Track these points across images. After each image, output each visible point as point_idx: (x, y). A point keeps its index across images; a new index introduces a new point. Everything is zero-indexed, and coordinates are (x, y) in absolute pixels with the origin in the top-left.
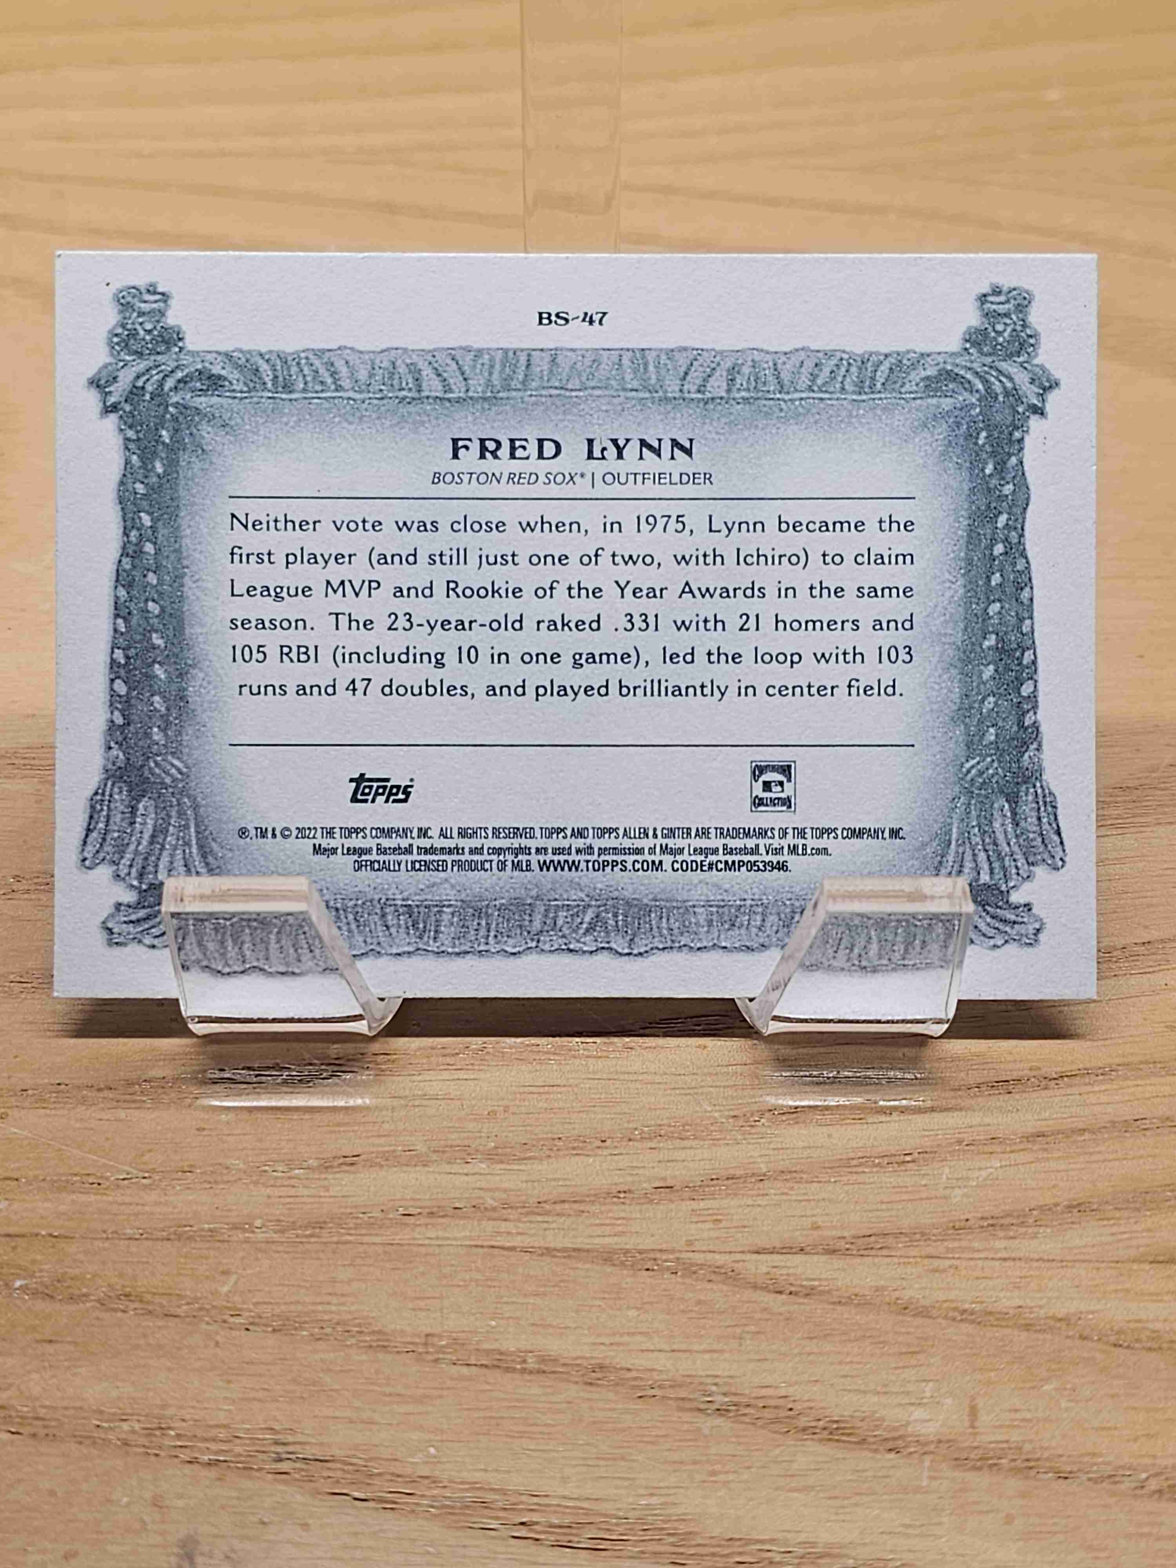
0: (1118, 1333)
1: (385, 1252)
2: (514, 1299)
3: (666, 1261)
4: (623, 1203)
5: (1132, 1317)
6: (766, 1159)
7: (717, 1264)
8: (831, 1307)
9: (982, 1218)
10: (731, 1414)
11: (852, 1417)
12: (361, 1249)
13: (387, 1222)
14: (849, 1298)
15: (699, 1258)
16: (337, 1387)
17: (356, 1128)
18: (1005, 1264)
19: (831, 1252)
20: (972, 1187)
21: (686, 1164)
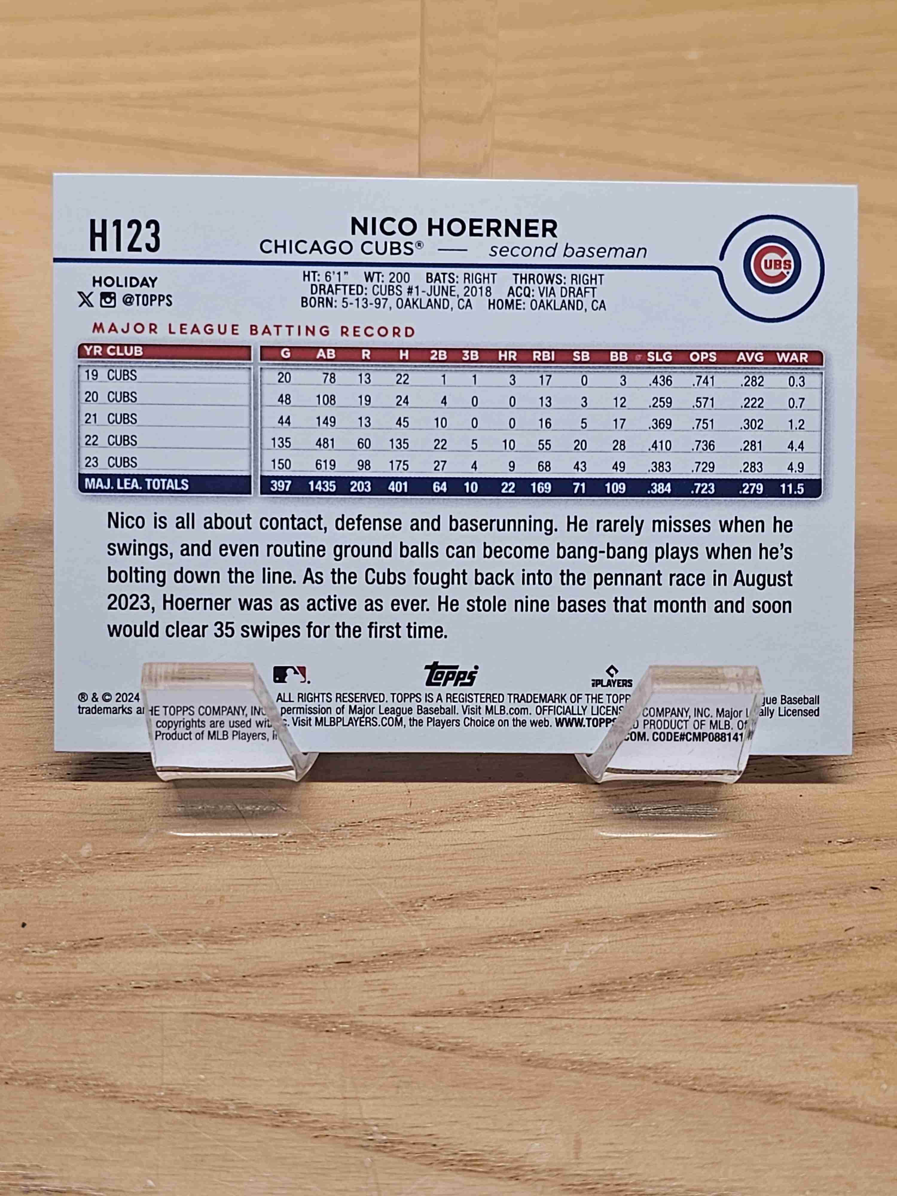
0: (695, 1079)
1: (119, 1019)
2: (220, 1057)
3: (342, 1023)
4: (311, 976)
5: (705, 1066)
6: (426, 938)
7: (383, 1025)
8: (471, 1060)
9: (593, 985)
10: (387, 1150)
11: (483, 1151)
12: (100, 1016)
13: (123, 993)
14: (485, 1052)
15: (368, 1021)
16: (76, 1131)
17: (101, 915)
18: (608, 1022)
19: (473, 1014)
20: (585, 959)
21: (362, 942)
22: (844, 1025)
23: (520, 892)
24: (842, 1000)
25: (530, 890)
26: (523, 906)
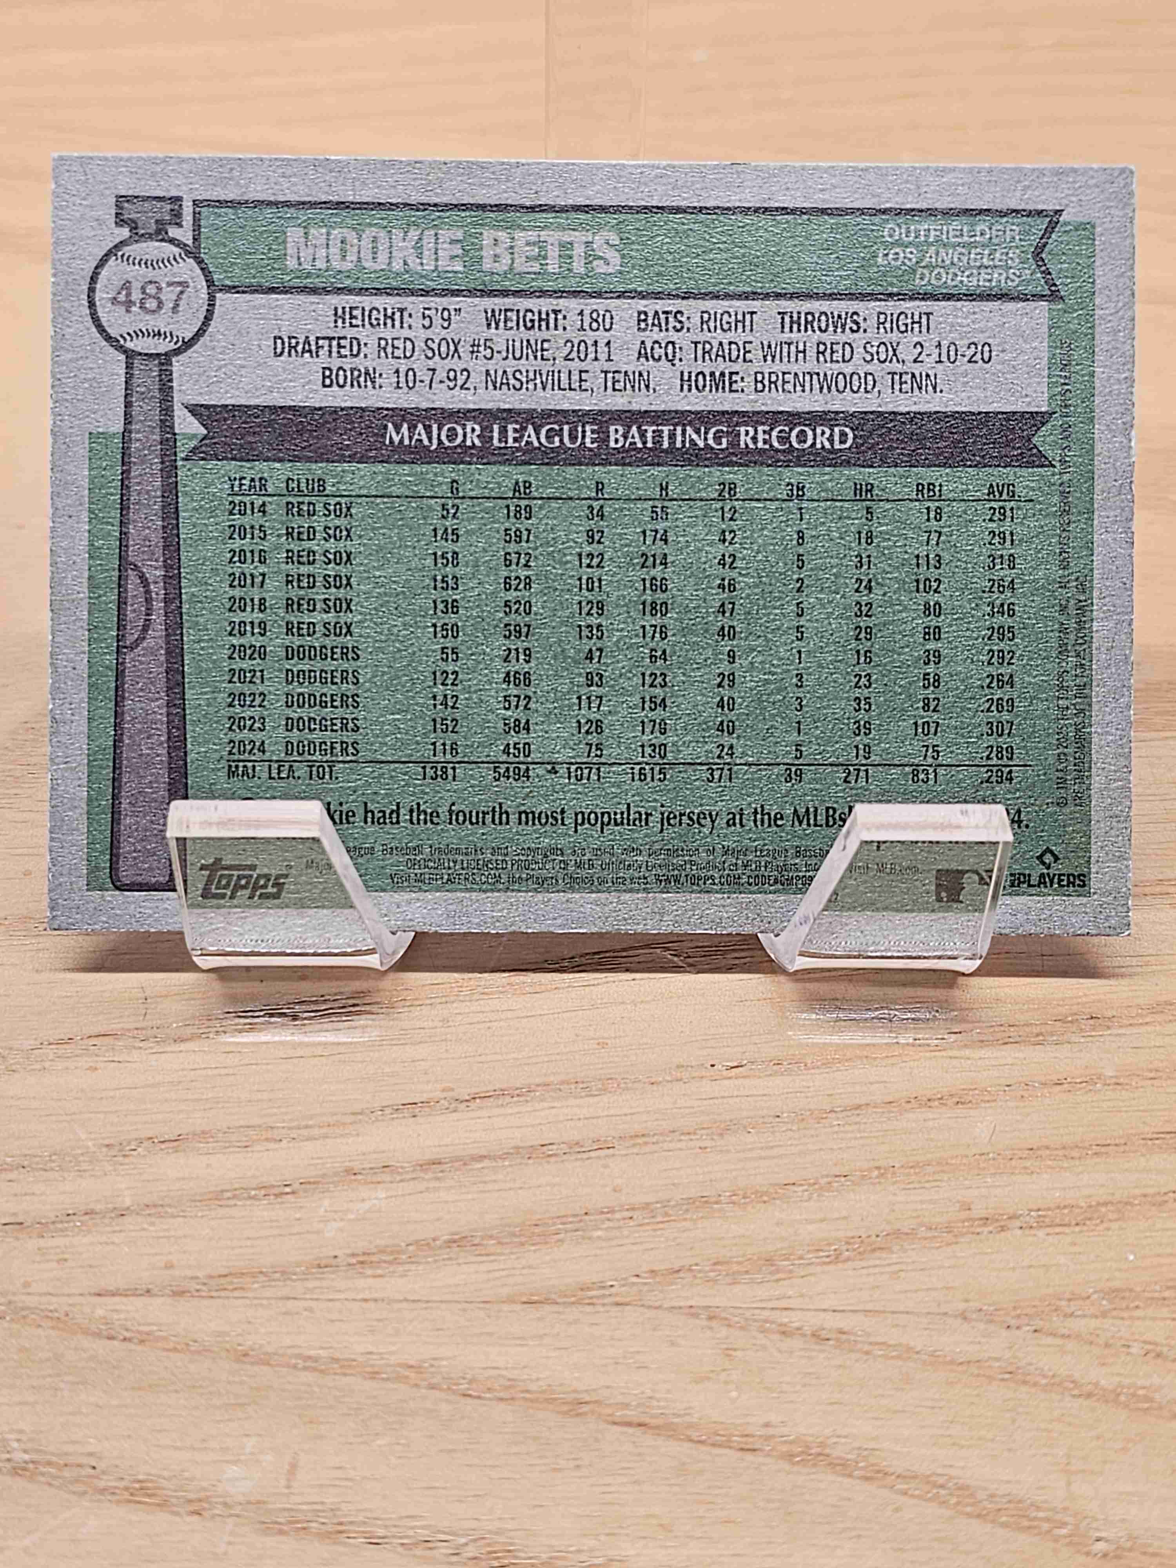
0: (472, 1381)
5: (489, 1364)
6: (133, 1192)
7: (52, 1308)
8: (165, 1354)
9: (353, 1255)
10: (28, 1473)
11: (159, 1476)
14: (187, 1344)
15: (33, 1301)
18: (364, 1305)
19: (179, 1293)
20: (350, 1220)
21: (43, 1197)
22: (693, 1310)
23: (275, 1131)
24: (695, 1277)
25: (290, 1128)
26: (276, 1150)
